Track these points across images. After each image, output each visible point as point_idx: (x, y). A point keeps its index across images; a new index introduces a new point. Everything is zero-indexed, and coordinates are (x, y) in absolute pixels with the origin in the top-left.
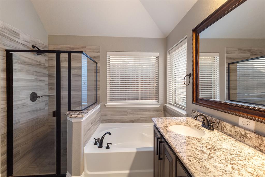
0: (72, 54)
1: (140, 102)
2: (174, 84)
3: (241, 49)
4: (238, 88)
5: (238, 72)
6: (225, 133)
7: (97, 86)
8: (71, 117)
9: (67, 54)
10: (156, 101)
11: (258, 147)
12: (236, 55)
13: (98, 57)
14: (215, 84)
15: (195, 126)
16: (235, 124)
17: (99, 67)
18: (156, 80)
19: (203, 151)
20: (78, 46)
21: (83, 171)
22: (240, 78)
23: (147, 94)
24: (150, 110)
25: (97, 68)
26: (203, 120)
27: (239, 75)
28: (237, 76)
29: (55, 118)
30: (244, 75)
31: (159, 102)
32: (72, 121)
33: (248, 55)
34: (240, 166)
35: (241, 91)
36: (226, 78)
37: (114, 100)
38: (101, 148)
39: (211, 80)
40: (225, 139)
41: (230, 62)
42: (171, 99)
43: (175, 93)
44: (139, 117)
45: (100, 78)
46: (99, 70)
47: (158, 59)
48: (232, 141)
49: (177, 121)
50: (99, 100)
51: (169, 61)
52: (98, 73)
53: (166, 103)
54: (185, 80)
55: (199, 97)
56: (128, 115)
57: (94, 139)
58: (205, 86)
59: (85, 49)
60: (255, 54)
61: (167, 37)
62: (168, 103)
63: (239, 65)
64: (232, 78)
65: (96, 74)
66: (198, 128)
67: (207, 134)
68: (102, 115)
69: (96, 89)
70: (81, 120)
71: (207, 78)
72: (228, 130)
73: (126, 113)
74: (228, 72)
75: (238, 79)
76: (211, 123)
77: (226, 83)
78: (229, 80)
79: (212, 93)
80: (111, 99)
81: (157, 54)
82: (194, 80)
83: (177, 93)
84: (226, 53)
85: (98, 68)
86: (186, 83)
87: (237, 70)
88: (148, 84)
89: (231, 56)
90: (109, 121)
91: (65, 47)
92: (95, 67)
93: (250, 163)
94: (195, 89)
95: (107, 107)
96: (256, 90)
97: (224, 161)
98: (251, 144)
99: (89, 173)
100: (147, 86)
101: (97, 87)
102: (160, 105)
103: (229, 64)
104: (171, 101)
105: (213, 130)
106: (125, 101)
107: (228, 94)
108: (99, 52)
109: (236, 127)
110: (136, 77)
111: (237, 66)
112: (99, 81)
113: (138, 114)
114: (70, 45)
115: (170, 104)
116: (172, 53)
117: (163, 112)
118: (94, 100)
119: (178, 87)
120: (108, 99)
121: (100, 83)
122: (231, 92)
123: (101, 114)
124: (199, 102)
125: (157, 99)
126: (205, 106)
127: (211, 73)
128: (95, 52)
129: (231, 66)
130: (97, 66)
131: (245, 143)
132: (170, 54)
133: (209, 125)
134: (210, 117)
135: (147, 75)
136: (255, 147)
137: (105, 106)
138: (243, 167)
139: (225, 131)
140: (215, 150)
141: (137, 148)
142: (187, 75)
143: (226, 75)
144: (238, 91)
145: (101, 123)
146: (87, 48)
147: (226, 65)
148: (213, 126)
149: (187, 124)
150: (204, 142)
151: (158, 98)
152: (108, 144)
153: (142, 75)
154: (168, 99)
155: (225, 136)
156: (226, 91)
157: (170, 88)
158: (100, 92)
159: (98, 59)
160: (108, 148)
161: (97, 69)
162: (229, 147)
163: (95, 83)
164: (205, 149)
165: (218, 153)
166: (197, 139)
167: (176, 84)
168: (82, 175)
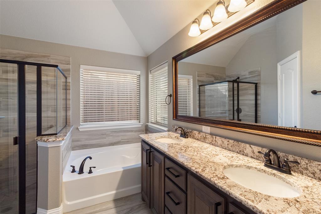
0: (43, 68)
1: (121, 123)
2: (155, 103)
3: (207, 74)
4: (206, 106)
5: (206, 93)
6: (195, 139)
7: (66, 105)
8: (47, 141)
9: (36, 67)
10: (138, 120)
11: (211, 143)
12: (204, 79)
13: (68, 70)
14: (189, 103)
15: (175, 137)
16: (200, 131)
17: (70, 83)
18: (138, 99)
19: (182, 149)
20: (37, 54)
21: (62, 202)
22: (207, 98)
23: (125, 114)
24: (131, 130)
25: (66, 84)
26: (181, 131)
27: (207, 95)
28: (206, 96)
29: (17, 146)
30: (210, 96)
31: (141, 122)
32: (48, 146)
33: (212, 79)
34: (201, 152)
35: (210, 109)
36: (197, 98)
37: (89, 122)
38: (82, 174)
39: (187, 100)
40: (194, 142)
41: (200, 84)
42: (152, 118)
43: (156, 112)
44: (119, 139)
45: (70, 96)
46: (70, 86)
47: (139, 77)
48: (199, 142)
49: (162, 135)
50: (70, 123)
51: (150, 81)
52: (68, 89)
53: (148, 122)
54: (167, 100)
55: (178, 114)
56: (107, 138)
57: (71, 166)
58: (181, 105)
59: (49, 59)
60: (217, 78)
61: (149, 56)
62: (149, 122)
63: (207, 87)
64: (202, 98)
65: (65, 91)
66: (178, 138)
67: (184, 141)
68: (73, 141)
69: (65, 109)
70: (60, 144)
71: (183, 98)
72: (197, 136)
73: (104, 136)
74: (199, 92)
75: (206, 99)
76: (186, 133)
77: (197, 102)
78: (200, 100)
79: (187, 112)
80: (85, 121)
81: (139, 73)
82: (174, 100)
83: (158, 112)
84: (198, 76)
85: (68, 84)
86: (167, 102)
87: (205, 91)
88: (125, 104)
89: (201, 79)
90: (83, 147)
91: (16, 53)
92: (63, 82)
93: (206, 150)
94: (174, 108)
95: (80, 130)
96: (219, 108)
97: (193, 152)
98: (208, 142)
99: (69, 203)
100: (124, 106)
101: (66, 107)
102: (142, 124)
103: (200, 86)
104: (153, 120)
105: (188, 138)
106: (103, 122)
107: (199, 112)
108: (69, 64)
109: (201, 133)
110: (111, 95)
111: (205, 88)
112: (70, 100)
113: (118, 136)
114: (24, 51)
115: (152, 123)
116: (153, 73)
117: (145, 131)
118: (63, 123)
119: (158, 106)
120: (82, 121)
121: (70, 103)
122: (201, 110)
123: (72, 139)
124: (178, 118)
125: (138, 118)
126: (182, 120)
127: (187, 93)
128: (64, 64)
129: (201, 87)
130: (67, 81)
131: (205, 142)
132: (152, 74)
133: (185, 135)
134: (186, 129)
135: (124, 93)
136: (210, 144)
137: (78, 129)
138: (202, 152)
139: (195, 137)
140: (188, 148)
141: (123, 168)
142: (168, 96)
143: (197, 95)
144: (206, 109)
145: (73, 150)
146: (51, 57)
147: (198, 87)
148: (187, 136)
149: (169, 137)
150: (182, 145)
151: (140, 117)
152: (90, 168)
153: (118, 93)
154: (150, 118)
155: (194, 140)
156: (198, 109)
157: (152, 107)
158: (70, 113)
159: (68, 73)
160: (90, 172)
161: (66, 86)
162: (196, 145)
163: (64, 102)
164: (182, 148)
165: (190, 149)
166: (177, 144)
167: (157, 103)
168: (61, 206)
